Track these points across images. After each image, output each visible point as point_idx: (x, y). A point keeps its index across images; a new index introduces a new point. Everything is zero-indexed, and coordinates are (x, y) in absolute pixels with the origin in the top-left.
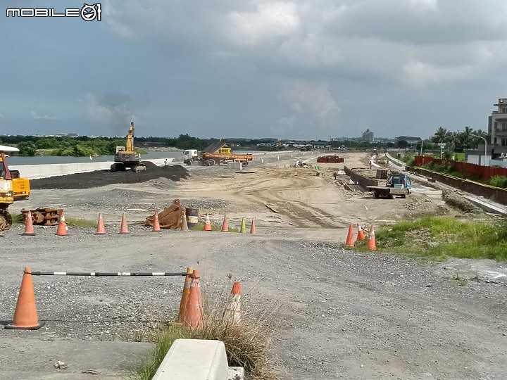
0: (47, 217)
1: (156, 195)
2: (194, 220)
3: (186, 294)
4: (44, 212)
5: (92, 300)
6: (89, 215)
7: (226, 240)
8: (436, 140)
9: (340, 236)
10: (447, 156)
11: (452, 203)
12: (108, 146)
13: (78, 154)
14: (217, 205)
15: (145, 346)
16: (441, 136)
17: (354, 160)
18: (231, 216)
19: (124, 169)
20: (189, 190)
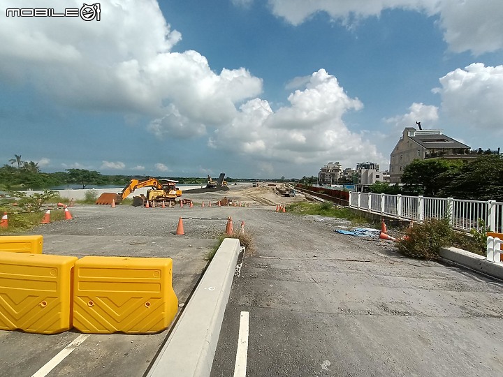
0: (187, 202)
2: (231, 203)
5: (200, 227)
7: (240, 209)
10: (306, 184)
14: (237, 198)
15: (216, 240)
18: (242, 202)
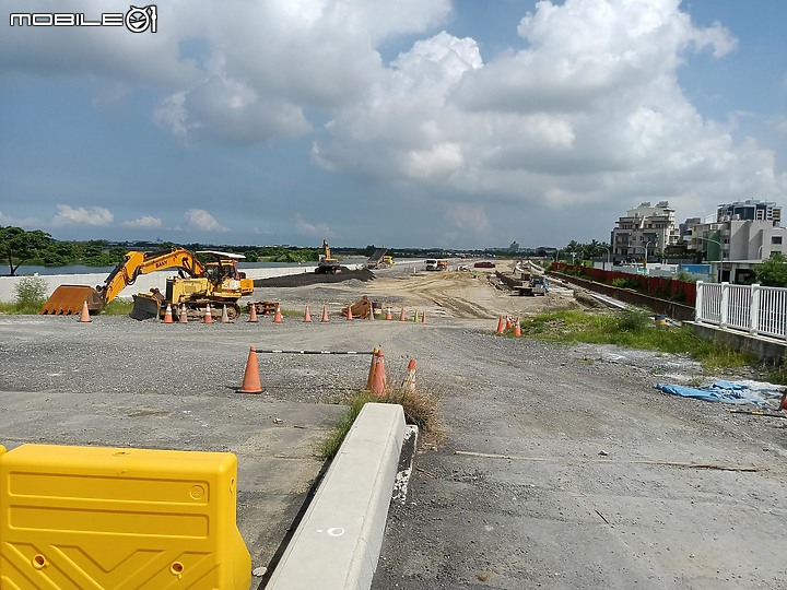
0: (267, 309)
1: (349, 292)
2: (378, 311)
3: (374, 368)
4: (264, 304)
5: (301, 372)
6: (298, 308)
7: (402, 327)
8: (568, 250)
9: (493, 325)
10: (578, 263)
11: (581, 300)
12: (312, 255)
13: (290, 261)
14: (394, 300)
15: (343, 407)
16: (573, 246)
17: (503, 266)
18: (406, 309)
19: (325, 272)
20: (374, 289)
